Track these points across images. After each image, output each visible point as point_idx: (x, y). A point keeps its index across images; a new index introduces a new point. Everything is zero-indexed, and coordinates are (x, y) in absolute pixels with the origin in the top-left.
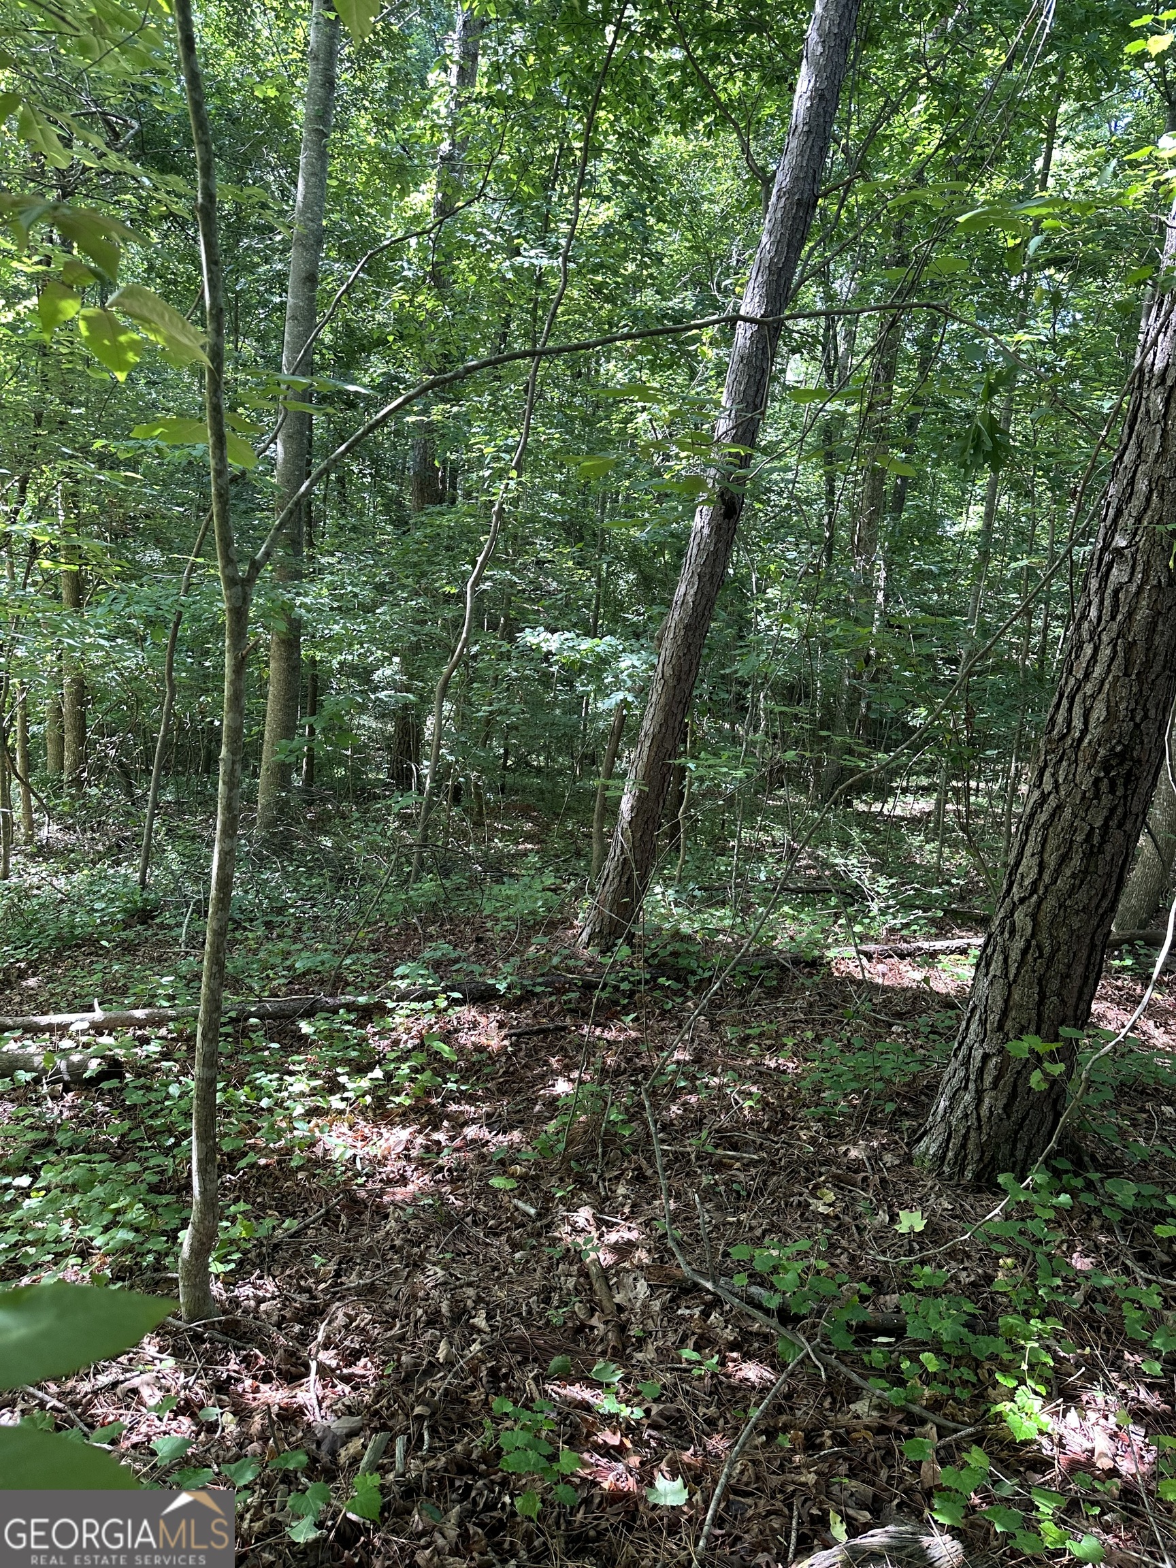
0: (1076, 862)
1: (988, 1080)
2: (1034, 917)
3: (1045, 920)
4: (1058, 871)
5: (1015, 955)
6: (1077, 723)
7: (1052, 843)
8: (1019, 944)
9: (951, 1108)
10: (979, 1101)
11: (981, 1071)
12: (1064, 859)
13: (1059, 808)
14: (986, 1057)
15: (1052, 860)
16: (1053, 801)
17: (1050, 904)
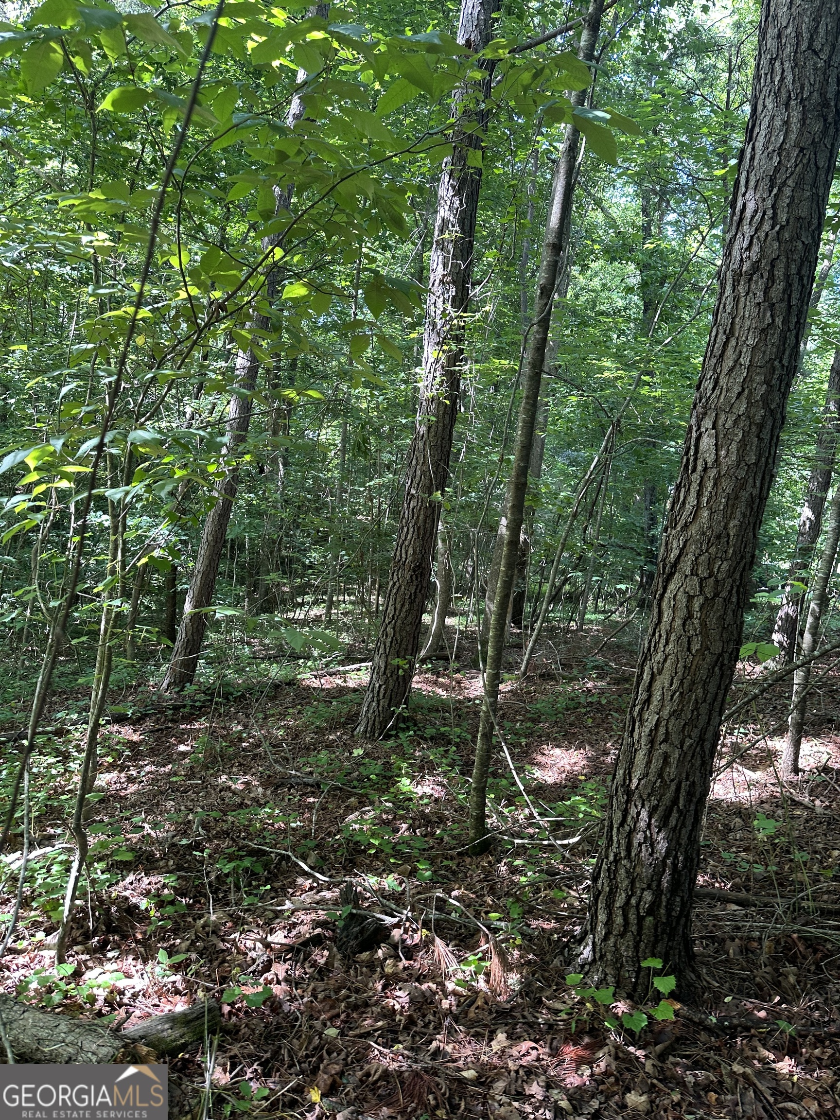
0: (407, 606)
1: (381, 695)
2: (394, 628)
3: (397, 629)
4: (401, 610)
5: (388, 644)
6: (404, 556)
7: (398, 600)
8: (389, 639)
9: (368, 711)
10: (378, 704)
11: (379, 692)
12: (403, 605)
13: (400, 587)
14: (380, 686)
15: (398, 606)
16: (397, 585)
17: (399, 622)
